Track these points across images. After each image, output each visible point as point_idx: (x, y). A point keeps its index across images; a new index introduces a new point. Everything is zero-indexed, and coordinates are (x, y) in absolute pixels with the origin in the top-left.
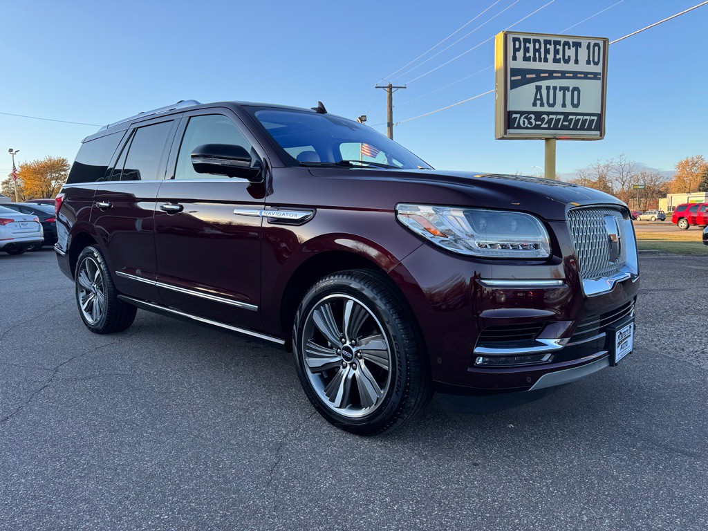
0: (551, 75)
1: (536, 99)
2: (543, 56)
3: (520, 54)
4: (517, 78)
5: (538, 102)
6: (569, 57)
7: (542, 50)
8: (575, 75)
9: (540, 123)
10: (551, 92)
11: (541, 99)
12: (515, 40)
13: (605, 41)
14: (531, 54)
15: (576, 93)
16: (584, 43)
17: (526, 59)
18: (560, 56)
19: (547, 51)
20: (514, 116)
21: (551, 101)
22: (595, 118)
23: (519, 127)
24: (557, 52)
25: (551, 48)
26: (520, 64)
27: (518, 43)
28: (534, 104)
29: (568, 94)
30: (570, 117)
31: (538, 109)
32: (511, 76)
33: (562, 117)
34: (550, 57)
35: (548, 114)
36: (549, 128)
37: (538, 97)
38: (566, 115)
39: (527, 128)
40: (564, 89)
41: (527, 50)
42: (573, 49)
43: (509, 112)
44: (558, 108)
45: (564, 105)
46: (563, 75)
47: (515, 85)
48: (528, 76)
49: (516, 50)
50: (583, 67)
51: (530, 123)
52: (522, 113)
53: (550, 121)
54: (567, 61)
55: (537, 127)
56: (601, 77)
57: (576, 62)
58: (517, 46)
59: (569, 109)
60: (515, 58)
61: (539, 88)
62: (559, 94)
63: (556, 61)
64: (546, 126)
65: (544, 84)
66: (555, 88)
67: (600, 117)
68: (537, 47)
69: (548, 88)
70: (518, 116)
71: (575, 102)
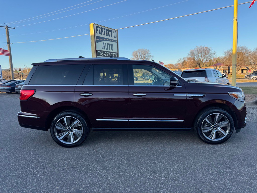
0: (106, 40)
1: (103, 47)
2: (104, 33)
3: (98, 32)
4: (98, 39)
5: (104, 48)
6: (110, 34)
7: (103, 31)
8: (112, 40)
9: (104, 54)
10: (107, 45)
11: (104, 47)
12: (97, 27)
13: (117, 31)
14: (101, 32)
15: (112, 46)
16: (113, 31)
17: (100, 33)
18: (108, 34)
19: (105, 32)
20: (98, 52)
21: (107, 48)
22: (117, 54)
23: (100, 56)
24: (107, 33)
25: (105, 31)
26: (98, 35)
27: (97, 28)
28: (103, 49)
29: (110, 46)
30: (111, 53)
31: (104, 50)
32: (97, 38)
33: (109, 53)
34: (105, 34)
35: (107, 52)
36: (107, 56)
37: (104, 46)
38: (111, 52)
39: (101, 56)
40: (109, 44)
41: (100, 31)
42: (111, 32)
43: (97, 50)
44: (108, 50)
45: (110, 50)
46: (109, 40)
47: (98, 41)
48: (101, 39)
49: (97, 30)
50: (113, 38)
51: (102, 54)
52: (100, 51)
53: (107, 54)
54: (109, 36)
55: (104, 56)
56: (117, 42)
57: (112, 37)
58: (97, 29)
59: (111, 51)
60: (97, 33)
61: (103, 43)
62: (108, 46)
63: (107, 35)
64: (106, 56)
65: (105, 42)
66: (107, 44)
67: (118, 53)
68: (102, 30)
69: (106, 43)
70: (99, 52)
71: (112, 49)
